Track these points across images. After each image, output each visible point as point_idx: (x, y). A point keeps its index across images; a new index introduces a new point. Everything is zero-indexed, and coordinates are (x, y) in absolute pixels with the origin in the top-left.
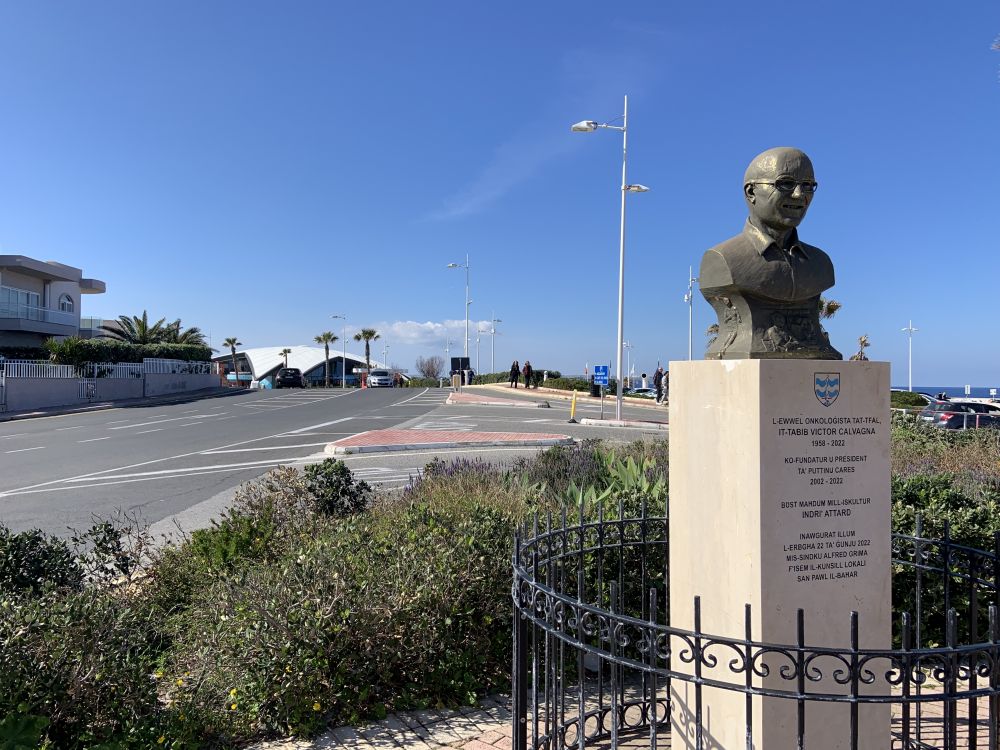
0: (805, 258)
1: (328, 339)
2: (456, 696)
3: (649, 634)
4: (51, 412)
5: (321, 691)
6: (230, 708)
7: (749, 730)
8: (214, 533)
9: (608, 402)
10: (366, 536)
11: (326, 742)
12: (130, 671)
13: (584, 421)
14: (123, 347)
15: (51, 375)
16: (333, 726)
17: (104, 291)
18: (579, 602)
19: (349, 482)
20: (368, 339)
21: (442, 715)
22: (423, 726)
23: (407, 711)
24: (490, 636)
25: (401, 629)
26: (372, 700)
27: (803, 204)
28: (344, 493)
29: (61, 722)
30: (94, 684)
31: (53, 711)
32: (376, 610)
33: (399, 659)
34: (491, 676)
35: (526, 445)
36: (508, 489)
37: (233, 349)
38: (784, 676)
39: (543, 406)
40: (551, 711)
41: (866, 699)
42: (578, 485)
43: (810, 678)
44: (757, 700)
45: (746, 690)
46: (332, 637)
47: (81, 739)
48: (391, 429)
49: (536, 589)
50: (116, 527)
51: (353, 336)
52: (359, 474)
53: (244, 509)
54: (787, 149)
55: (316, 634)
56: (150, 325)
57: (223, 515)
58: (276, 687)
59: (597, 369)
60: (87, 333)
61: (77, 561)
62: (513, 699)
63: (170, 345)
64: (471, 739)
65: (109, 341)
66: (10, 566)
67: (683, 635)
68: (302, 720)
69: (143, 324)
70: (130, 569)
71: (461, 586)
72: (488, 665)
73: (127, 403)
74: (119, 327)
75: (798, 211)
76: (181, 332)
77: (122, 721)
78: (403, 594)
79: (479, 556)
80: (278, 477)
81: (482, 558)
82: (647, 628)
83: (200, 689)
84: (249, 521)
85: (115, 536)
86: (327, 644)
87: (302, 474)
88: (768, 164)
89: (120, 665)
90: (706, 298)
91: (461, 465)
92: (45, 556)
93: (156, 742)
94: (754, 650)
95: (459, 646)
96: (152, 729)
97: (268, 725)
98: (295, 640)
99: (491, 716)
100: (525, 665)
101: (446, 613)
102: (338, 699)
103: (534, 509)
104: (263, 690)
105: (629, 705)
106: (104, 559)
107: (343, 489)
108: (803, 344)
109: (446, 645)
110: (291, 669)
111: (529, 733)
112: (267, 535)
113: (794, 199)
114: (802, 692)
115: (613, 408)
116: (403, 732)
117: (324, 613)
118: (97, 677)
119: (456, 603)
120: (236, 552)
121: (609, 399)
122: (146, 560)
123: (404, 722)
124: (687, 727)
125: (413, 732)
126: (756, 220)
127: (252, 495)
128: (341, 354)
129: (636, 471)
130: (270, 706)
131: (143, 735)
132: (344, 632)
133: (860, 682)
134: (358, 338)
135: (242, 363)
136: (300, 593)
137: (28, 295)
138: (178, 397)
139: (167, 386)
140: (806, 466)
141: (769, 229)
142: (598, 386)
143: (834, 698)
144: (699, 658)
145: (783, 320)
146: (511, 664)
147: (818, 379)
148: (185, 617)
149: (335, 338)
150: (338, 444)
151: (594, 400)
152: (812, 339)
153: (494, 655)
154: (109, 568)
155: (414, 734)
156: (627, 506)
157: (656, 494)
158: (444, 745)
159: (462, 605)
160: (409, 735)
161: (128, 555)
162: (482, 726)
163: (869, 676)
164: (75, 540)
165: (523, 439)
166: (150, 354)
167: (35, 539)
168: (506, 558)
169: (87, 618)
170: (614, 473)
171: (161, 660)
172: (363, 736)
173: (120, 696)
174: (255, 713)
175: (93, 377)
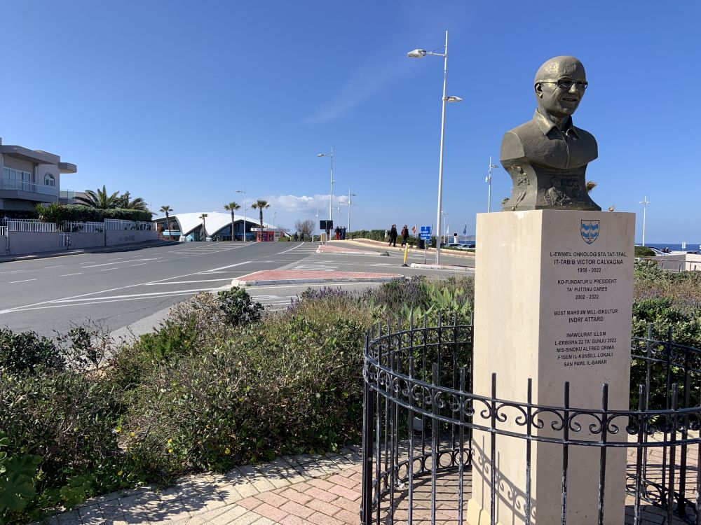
0: (578, 138)
1: (233, 207)
2: (323, 446)
3: (459, 400)
4: (41, 256)
5: (231, 441)
6: (168, 452)
7: (529, 464)
8: (155, 336)
9: (430, 253)
10: (261, 338)
11: (234, 475)
12: (98, 427)
13: (413, 265)
14: (90, 211)
15: (40, 230)
16: (239, 464)
17: (76, 172)
18: (410, 378)
19: (249, 303)
20: (261, 207)
21: (314, 458)
22: (301, 465)
23: (289, 455)
24: (347, 406)
25: (286, 401)
26: (265, 447)
27: (577, 98)
28: (245, 310)
29: (51, 461)
30: (73, 434)
31: (45, 453)
32: (268, 387)
33: (284, 421)
34: (347, 433)
35: (372, 281)
36: (360, 307)
37: (167, 214)
38: (554, 428)
39: (384, 255)
40: (389, 456)
41: (612, 444)
42: (409, 306)
43: (573, 430)
44: (534, 444)
45: (527, 437)
46: (238, 405)
47: (66, 471)
48: (278, 269)
49: (380, 370)
50: (87, 331)
51: (251, 205)
52: (255, 299)
53: (176, 321)
54: (566, 57)
55: (227, 402)
56: (109, 196)
57: (162, 325)
58: (199, 438)
59: (423, 229)
60: (65, 201)
61: (60, 353)
62: (363, 448)
63: (123, 210)
64: (334, 474)
65: (80, 207)
66: (13, 356)
67: (483, 400)
68: (217, 461)
69: (103, 195)
70: (98, 360)
71: (326, 372)
72: (346, 426)
73: (93, 250)
74: (86, 197)
75: (574, 103)
76: (131, 201)
77: (93, 460)
78: (287, 376)
79: (340, 351)
80: (199, 299)
81: (342, 353)
82: (458, 396)
83: (146, 439)
84: (180, 328)
85: (87, 336)
86: (234, 410)
87: (216, 297)
88: (552, 68)
89: (90, 422)
90: (504, 167)
91: (327, 291)
92: (38, 349)
93: (116, 474)
94: (534, 410)
95: (325, 413)
96: (114, 466)
97: (194, 464)
98: (213, 406)
99: (348, 460)
100: (372, 425)
101: (316, 390)
102: (242, 447)
103: (378, 321)
104: (191, 440)
105: (442, 453)
106: (79, 352)
107: (245, 308)
108: (573, 200)
109: (316, 412)
110: (210, 426)
111: (374, 470)
112: (192, 338)
113: (571, 94)
114: (567, 439)
115: (434, 256)
116: (287, 469)
117: (233, 388)
118: (75, 430)
119: (323, 383)
120: (171, 350)
121: (430, 250)
122: (108, 354)
123: (288, 463)
124: (484, 466)
125: (294, 469)
126: (543, 110)
127: (181, 311)
128: (243, 218)
129: (449, 297)
130: (195, 451)
131: (107, 469)
132: (246, 402)
133: (608, 432)
134: (254, 207)
135: (173, 223)
136: (215, 375)
137: (23, 174)
138: (129, 246)
139: (121, 239)
140: (573, 286)
141: (552, 117)
142: (423, 241)
143: (589, 443)
144: (494, 415)
145: (560, 183)
146: (361, 425)
147: (584, 225)
148: (136, 392)
149: (238, 207)
150: (241, 279)
151: (420, 251)
152: (580, 196)
153: (350, 419)
154: (83, 359)
155: (294, 471)
156: (443, 319)
157: (464, 311)
158: (315, 478)
159: (328, 385)
160: (291, 471)
161: (96, 350)
162: (341, 466)
163: (614, 429)
164: (59, 339)
165: (370, 277)
166: (109, 216)
167: (31, 338)
168: (358, 353)
169: (67, 390)
170: (434, 299)
171: (120, 421)
172: (259, 471)
173: (91, 443)
174: (185, 455)
175: (69, 231)
